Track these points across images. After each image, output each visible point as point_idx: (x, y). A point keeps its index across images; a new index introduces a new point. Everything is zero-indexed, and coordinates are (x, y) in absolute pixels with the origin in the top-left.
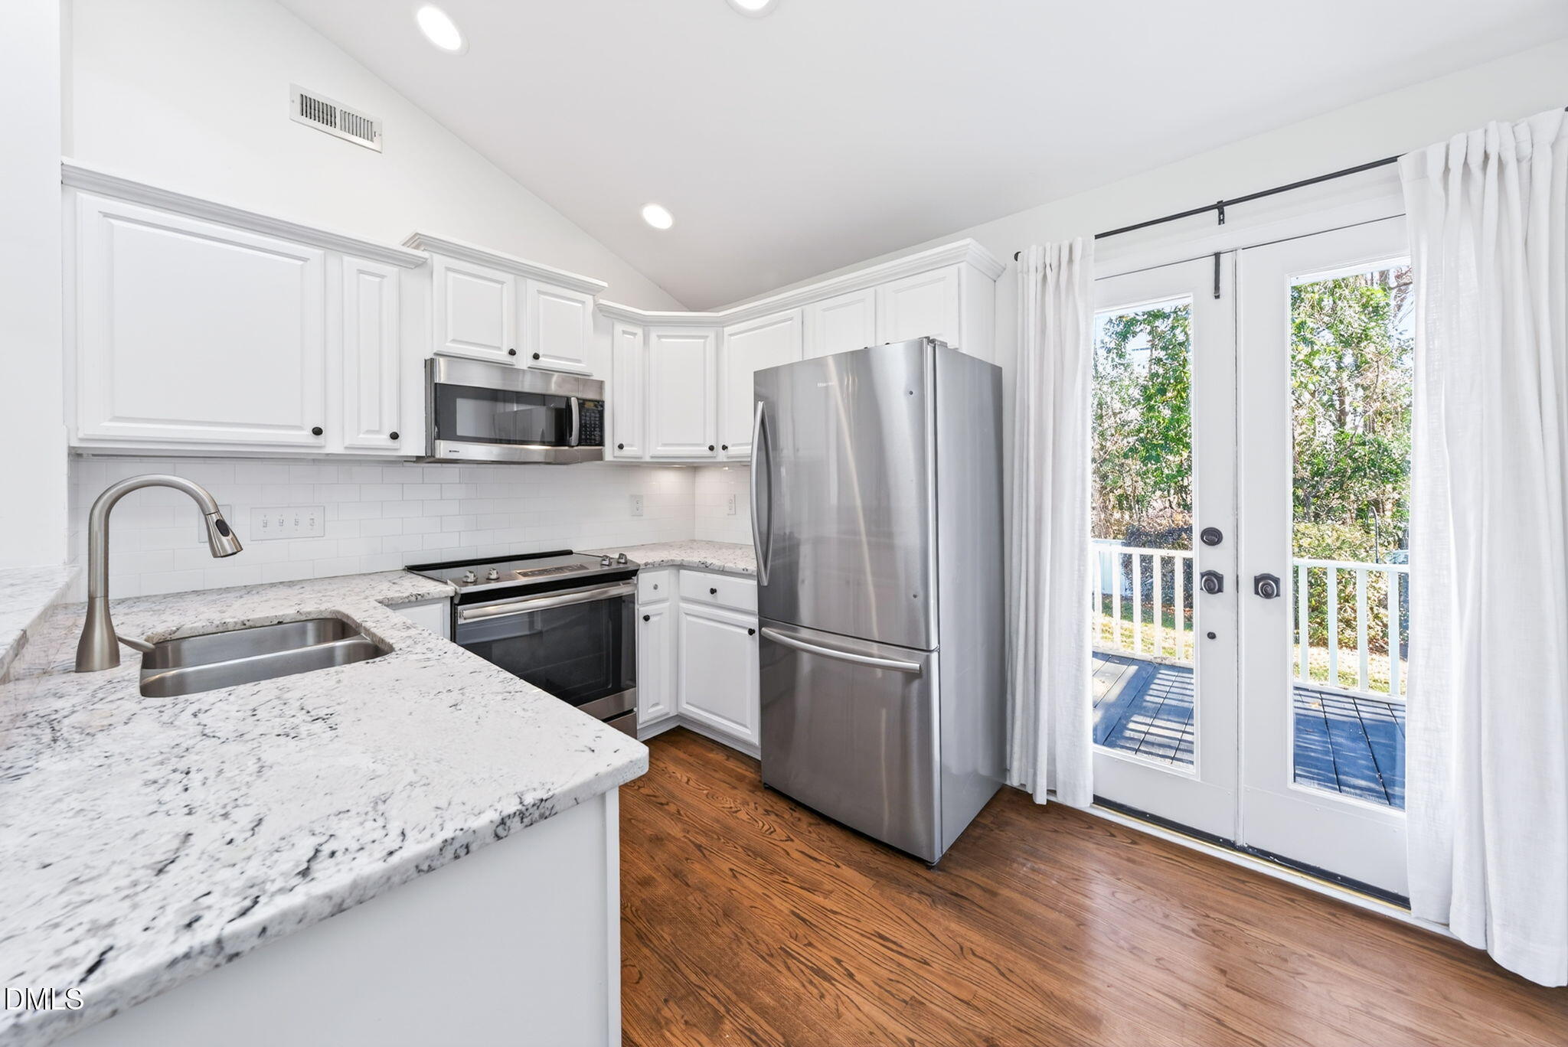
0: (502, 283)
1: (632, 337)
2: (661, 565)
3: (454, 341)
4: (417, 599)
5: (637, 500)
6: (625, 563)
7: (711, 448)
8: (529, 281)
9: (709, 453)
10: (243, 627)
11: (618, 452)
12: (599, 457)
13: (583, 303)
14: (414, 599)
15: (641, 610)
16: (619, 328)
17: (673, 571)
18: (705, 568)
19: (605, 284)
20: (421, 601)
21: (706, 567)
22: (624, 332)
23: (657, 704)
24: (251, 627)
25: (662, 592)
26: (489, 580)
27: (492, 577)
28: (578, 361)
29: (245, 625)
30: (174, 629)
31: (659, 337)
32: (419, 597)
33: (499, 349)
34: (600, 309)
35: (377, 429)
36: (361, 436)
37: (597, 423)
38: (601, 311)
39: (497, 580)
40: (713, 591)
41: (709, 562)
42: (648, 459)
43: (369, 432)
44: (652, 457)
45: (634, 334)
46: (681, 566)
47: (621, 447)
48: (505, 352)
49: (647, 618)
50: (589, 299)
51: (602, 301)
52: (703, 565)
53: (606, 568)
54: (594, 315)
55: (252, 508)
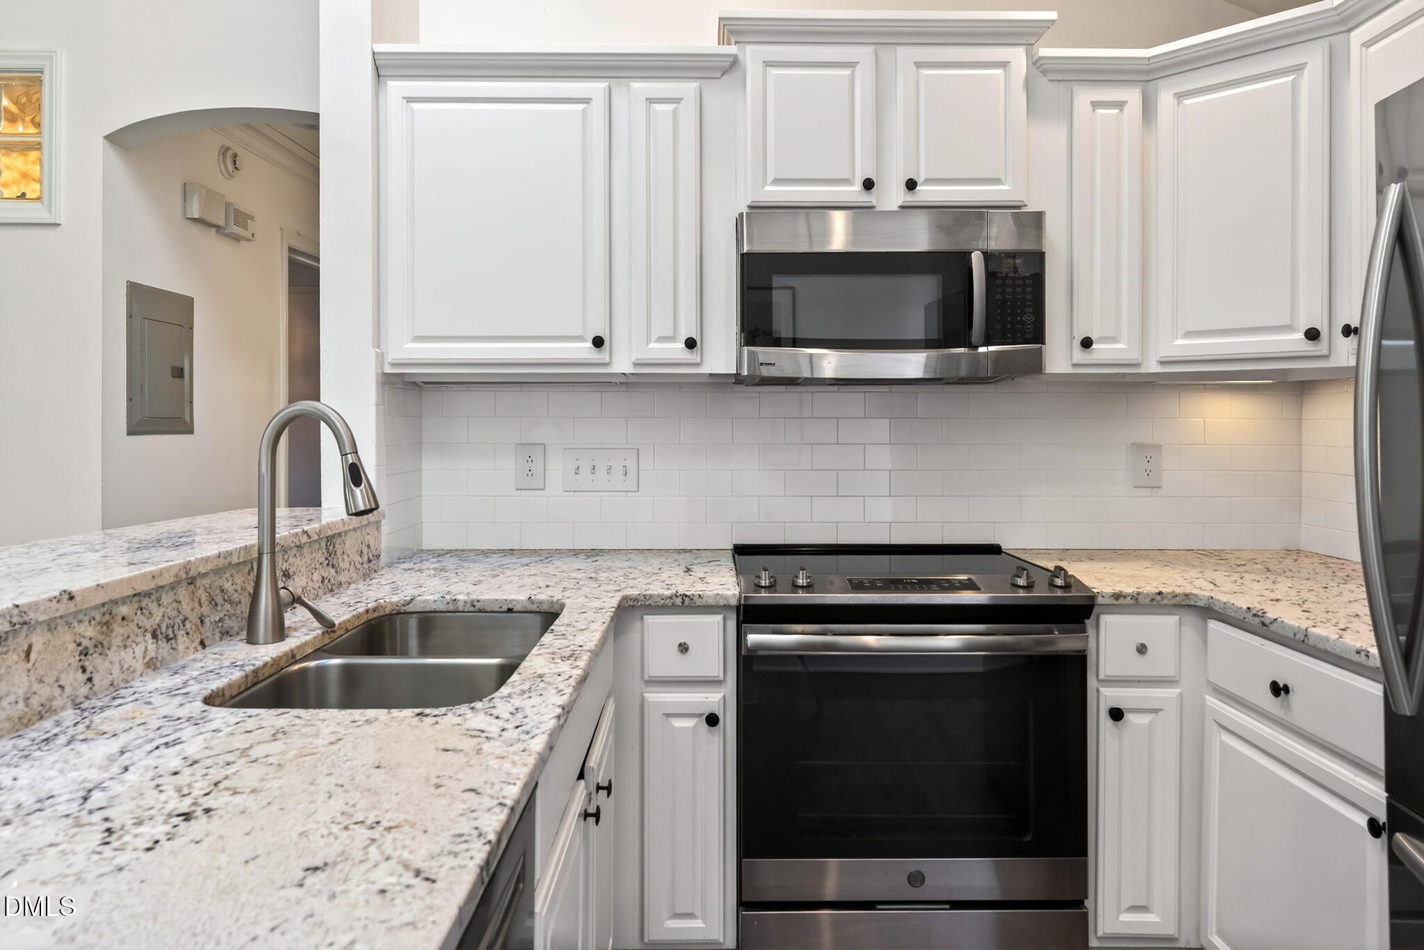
0: (851, 65)
1: (1116, 111)
2: (1157, 603)
3: (777, 181)
4: (683, 603)
5: (1147, 452)
6: (1067, 587)
7: (1313, 335)
8: (900, 49)
9: (1308, 347)
10: (472, 609)
11: (1079, 355)
12: (1035, 366)
13: (1004, 65)
14: (679, 601)
15: (1102, 696)
16: (1084, 97)
17: (1191, 619)
18: (1259, 625)
19: (1052, 15)
20: (688, 606)
21: (1264, 624)
22: (1096, 105)
23: (1143, 909)
24: (480, 611)
25: (1160, 662)
26: (795, 587)
27: (800, 582)
28: (997, 181)
29: (474, 606)
30: (408, 598)
31: (1180, 96)
32: (687, 600)
33: (847, 182)
34: (1038, 66)
35: (671, 334)
36: (653, 345)
37: (1029, 297)
38: (1044, 73)
39: (809, 588)
40: (1278, 689)
41: (1271, 615)
42: (1155, 368)
43: (661, 339)
44: (1162, 363)
45: (1120, 105)
46: (1208, 611)
47: (1087, 343)
48: (857, 187)
49: (1117, 714)
50: (1017, 57)
51: (1044, 52)
52: (1257, 620)
53: (1022, 593)
54: (1028, 85)
55: (565, 449)
